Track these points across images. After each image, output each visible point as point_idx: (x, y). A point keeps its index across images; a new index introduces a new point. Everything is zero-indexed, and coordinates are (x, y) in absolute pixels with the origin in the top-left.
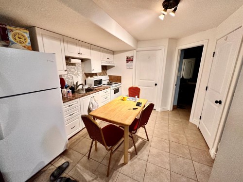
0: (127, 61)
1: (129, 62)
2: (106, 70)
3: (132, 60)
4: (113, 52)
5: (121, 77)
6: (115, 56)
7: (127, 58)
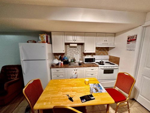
0: (128, 41)
1: (131, 43)
2: (108, 50)
3: (135, 40)
4: (115, 35)
5: (119, 58)
6: (116, 37)
7: (129, 38)
